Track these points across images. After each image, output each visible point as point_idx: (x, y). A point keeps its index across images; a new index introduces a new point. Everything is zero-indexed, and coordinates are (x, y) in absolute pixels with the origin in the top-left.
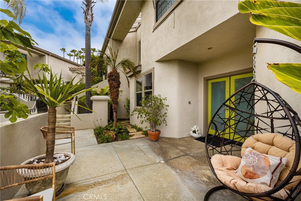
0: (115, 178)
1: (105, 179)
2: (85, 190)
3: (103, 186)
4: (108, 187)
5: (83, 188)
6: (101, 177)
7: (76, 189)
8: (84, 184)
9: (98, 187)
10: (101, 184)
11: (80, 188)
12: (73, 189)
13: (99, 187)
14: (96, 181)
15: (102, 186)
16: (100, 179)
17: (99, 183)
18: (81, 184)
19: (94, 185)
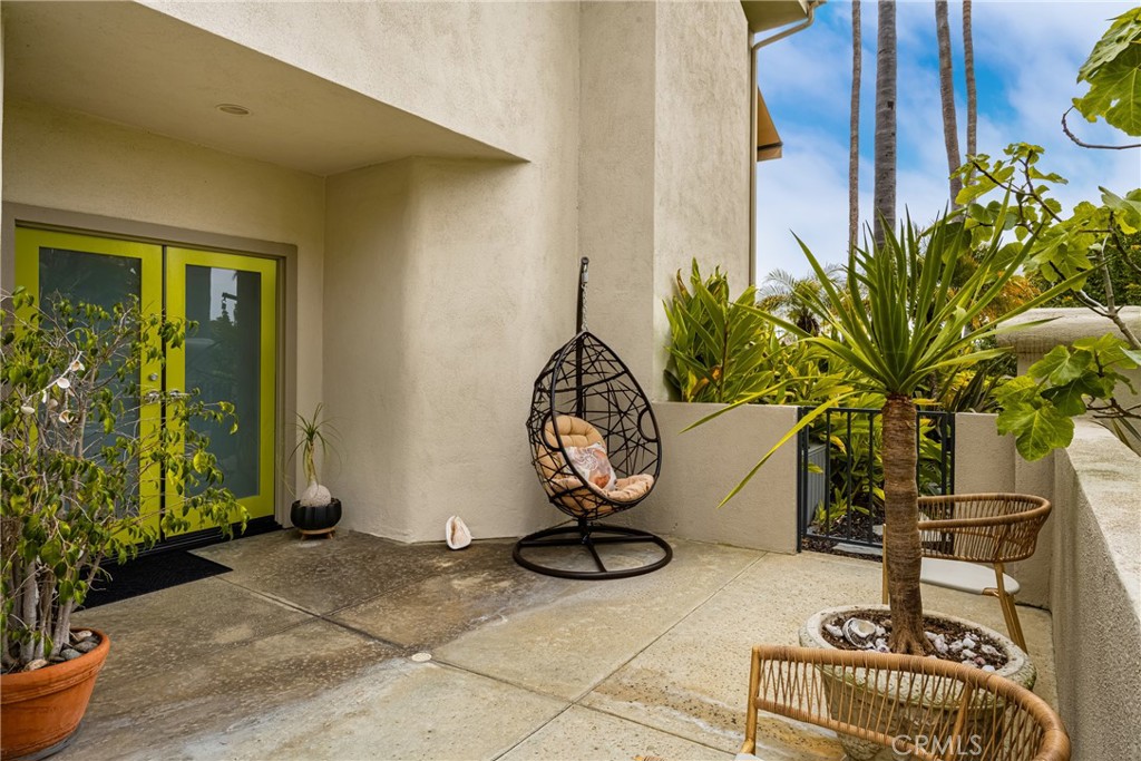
0: (648, 700)
1: (684, 718)
2: (777, 723)
3: (712, 701)
4: (703, 692)
5: (778, 734)
6: (686, 734)
7: (804, 745)
8: (766, 744)
9: (732, 708)
10: (715, 710)
11: (787, 737)
12: (813, 752)
13: (726, 706)
14: (716, 731)
15: (718, 702)
16: (697, 726)
17: (716, 715)
18: (777, 750)
19: (734, 721)
